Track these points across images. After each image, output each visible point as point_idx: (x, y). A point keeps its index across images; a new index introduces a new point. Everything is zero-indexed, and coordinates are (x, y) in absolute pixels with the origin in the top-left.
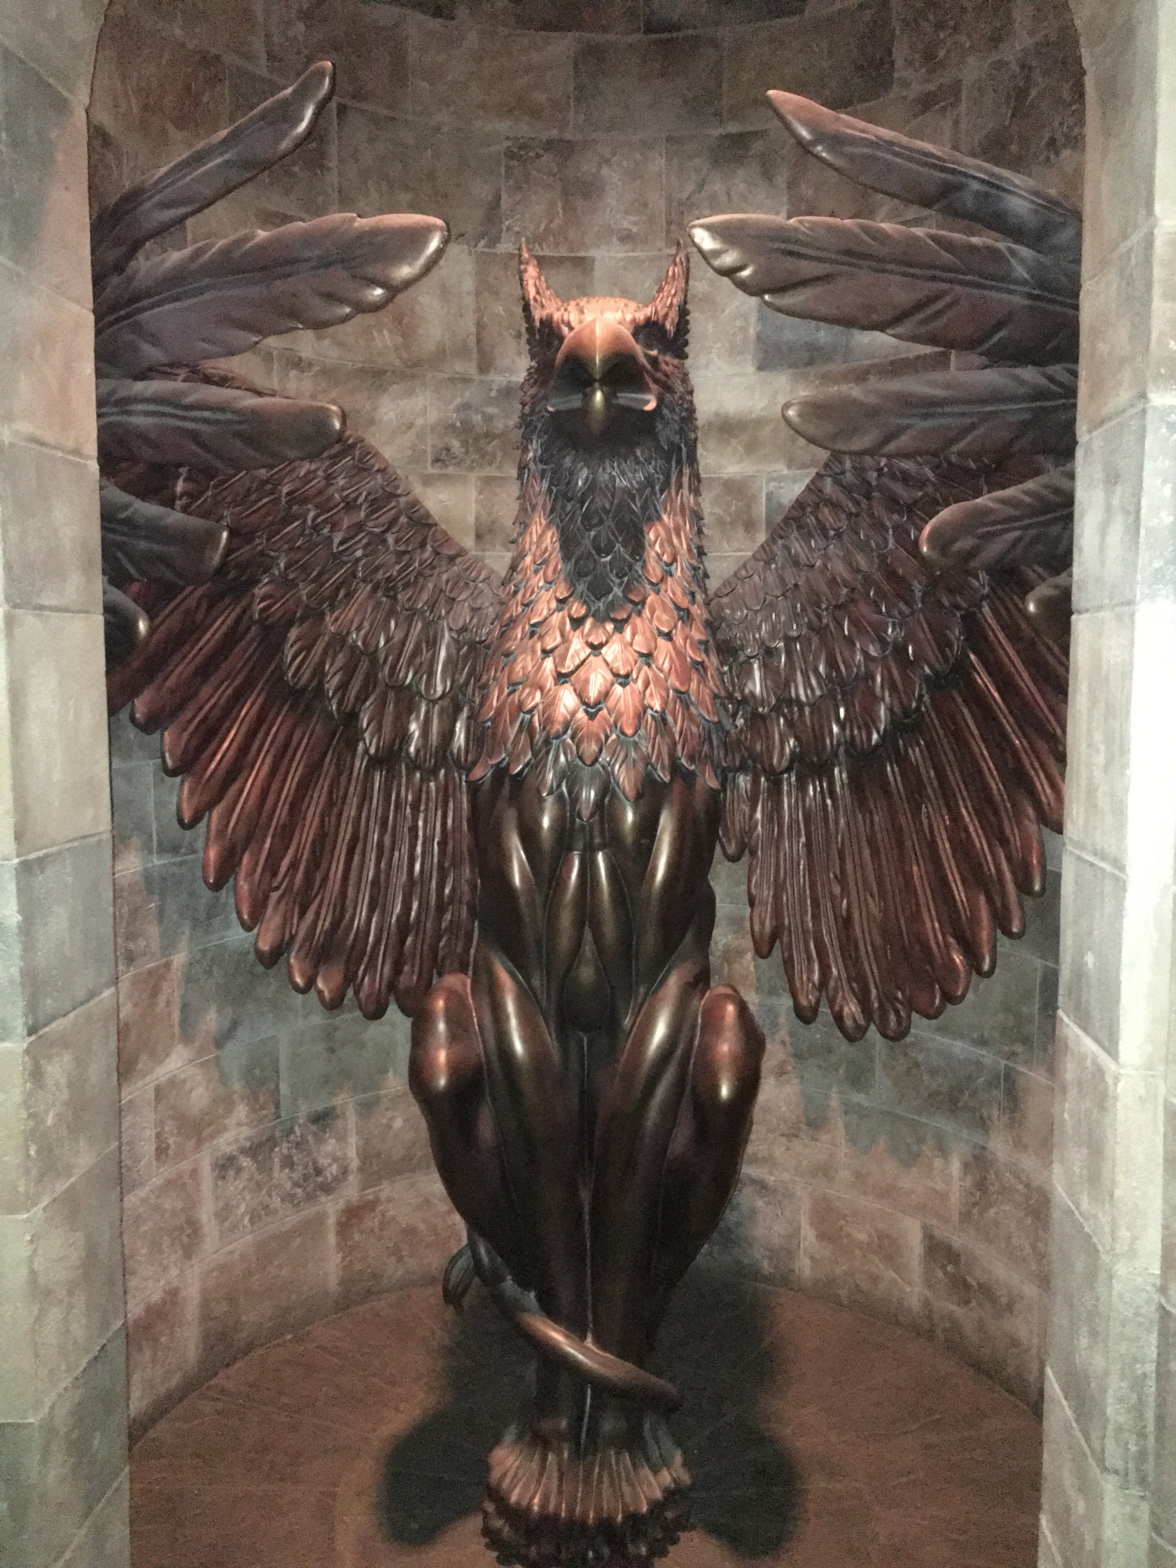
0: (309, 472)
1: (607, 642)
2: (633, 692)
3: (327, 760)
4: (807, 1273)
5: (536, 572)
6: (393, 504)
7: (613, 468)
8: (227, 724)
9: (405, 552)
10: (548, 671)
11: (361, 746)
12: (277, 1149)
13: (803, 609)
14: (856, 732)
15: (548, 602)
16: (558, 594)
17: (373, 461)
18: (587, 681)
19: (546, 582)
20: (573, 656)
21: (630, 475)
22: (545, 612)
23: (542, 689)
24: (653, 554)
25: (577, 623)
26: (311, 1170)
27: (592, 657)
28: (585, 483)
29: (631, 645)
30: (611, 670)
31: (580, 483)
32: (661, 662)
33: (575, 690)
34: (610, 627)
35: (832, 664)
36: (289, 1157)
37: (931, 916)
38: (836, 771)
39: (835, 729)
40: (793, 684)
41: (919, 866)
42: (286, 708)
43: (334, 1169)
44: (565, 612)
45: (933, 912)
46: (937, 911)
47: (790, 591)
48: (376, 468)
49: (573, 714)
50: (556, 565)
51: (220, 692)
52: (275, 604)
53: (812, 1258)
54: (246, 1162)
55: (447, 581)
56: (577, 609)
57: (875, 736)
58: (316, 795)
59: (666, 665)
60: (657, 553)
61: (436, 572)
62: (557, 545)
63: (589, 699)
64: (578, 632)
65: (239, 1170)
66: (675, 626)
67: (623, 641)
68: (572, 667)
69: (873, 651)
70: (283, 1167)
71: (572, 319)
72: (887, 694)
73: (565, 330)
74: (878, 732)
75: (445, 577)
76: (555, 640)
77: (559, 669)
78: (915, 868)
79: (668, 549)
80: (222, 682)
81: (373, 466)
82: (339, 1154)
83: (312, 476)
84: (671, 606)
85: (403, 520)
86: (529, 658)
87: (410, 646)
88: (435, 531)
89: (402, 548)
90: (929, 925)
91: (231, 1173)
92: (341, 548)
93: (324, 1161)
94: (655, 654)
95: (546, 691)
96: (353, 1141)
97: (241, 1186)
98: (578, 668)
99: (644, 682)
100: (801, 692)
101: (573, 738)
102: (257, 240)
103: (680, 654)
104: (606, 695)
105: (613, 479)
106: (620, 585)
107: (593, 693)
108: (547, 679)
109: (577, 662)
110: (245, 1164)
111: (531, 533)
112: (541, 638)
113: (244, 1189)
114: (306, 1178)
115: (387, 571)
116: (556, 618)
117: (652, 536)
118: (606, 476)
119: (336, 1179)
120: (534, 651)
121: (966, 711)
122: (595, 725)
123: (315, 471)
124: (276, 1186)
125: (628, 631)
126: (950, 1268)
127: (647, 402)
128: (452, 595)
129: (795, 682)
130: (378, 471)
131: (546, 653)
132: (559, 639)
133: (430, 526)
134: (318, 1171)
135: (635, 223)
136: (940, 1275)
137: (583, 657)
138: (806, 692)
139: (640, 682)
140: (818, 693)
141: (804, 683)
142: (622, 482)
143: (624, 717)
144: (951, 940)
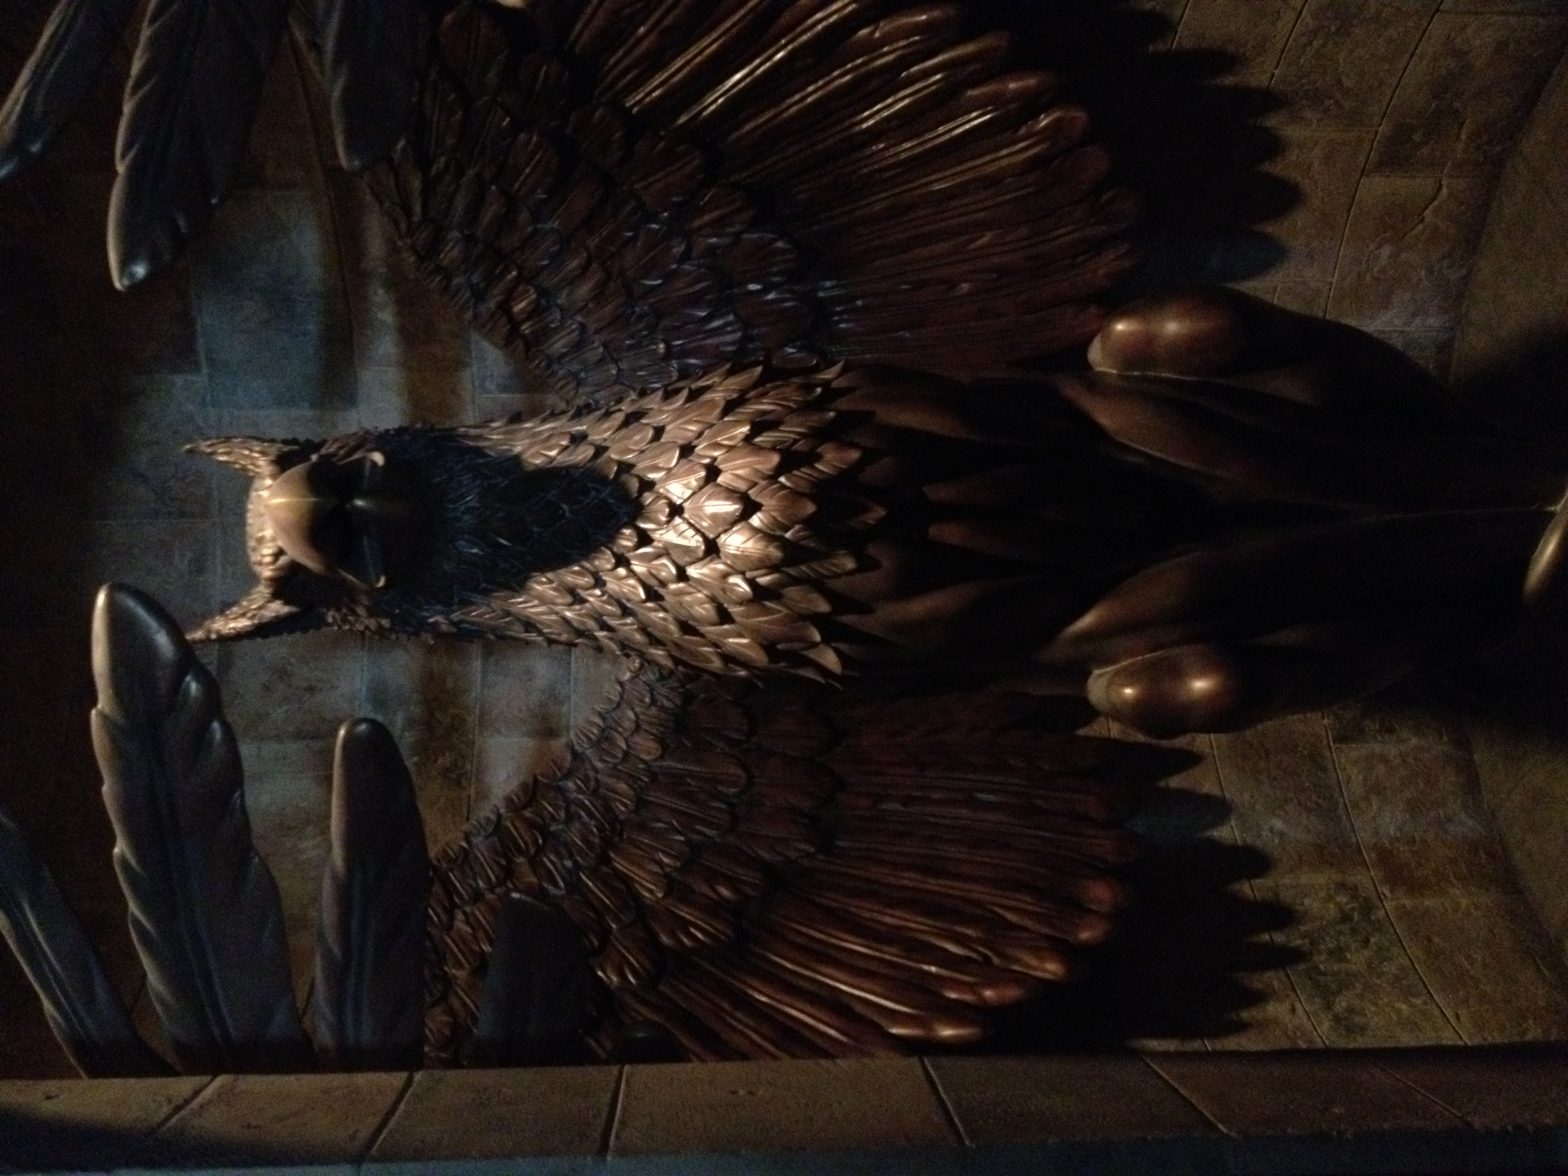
0: (467, 922)
1: (666, 498)
2: (725, 461)
3: (825, 902)
4: (1433, 321)
5: (583, 601)
6: (509, 824)
7: (454, 510)
8: (780, 1018)
9: (567, 811)
10: (705, 571)
11: (805, 862)
12: (1322, 967)
13: (632, 336)
14: (775, 269)
15: (620, 578)
16: (609, 566)
17: (455, 847)
18: (714, 517)
19: (595, 586)
20: (686, 538)
21: (464, 490)
22: (632, 582)
23: (725, 576)
24: (559, 457)
25: (644, 539)
26: (1345, 928)
27: (686, 515)
28: (476, 545)
29: (669, 470)
30: (701, 488)
31: (475, 551)
32: (690, 434)
33: (725, 531)
34: (648, 498)
35: (695, 300)
36: (1331, 953)
37: (994, 160)
38: (821, 294)
39: (771, 296)
40: (722, 349)
41: (931, 182)
42: (759, 950)
43: (1342, 899)
44: (630, 555)
45: (988, 158)
46: (985, 154)
47: (611, 354)
48: (464, 845)
49: (756, 530)
50: (575, 573)
51: (740, 1027)
52: (630, 965)
53: (1414, 315)
54: (1341, 1004)
55: (603, 761)
56: (627, 539)
57: (780, 244)
58: (867, 915)
59: (694, 428)
60: (559, 454)
61: (591, 774)
62: (550, 575)
63: (736, 510)
64: (656, 536)
65: (1351, 1010)
66: (647, 424)
67: (665, 480)
68: (699, 538)
69: (679, 249)
70: (1343, 960)
71: (270, 551)
72: (730, 230)
73: (283, 560)
74: (775, 240)
75: (599, 765)
76: (665, 565)
77: (700, 554)
78: (937, 187)
79: (553, 441)
80: (730, 1025)
81: (462, 847)
82: (1322, 894)
83: (471, 919)
84: (624, 432)
85: (527, 813)
86: (688, 598)
87: (681, 805)
88: (543, 775)
89: (563, 814)
90: (1004, 163)
91: (1358, 1019)
92: (561, 884)
93: (1332, 911)
94: (680, 442)
95: (729, 570)
96: (1305, 878)
97: (1373, 1009)
98: (698, 531)
99: (715, 450)
100: (729, 338)
101: (787, 529)
102: (129, 856)
103: (680, 413)
104: (731, 493)
105: (469, 510)
106: (598, 491)
107: (729, 507)
108: (715, 569)
109: (691, 532)
110: (1344, 1004)
111: (538, 614)
112: (663, 584)
113: (1376, 1004)
114: (1354, 931)
115: (591, 831)
116: (639, 568)
117: (538, 461)
118: (467, 517)
119: (1354, 897)
120: (680, 593)
121: (748, 127)
122: (768, 502)
123: (465, 914)
124: (1369, 966)
125: (652, 476)
126: (1417, 138)
127: (374, 464)
128: (620, 756)
129: (718, 346)
130: (468, 842)
131: (682, 576)
132: (664, 561)
133: (536, 780)
134: (1346, 918)
135: (183, 556)
136: (1425, 150)
137: (684, 526)
138: (729, 333)
139: (716, 454)
140: (731, 317)
141: (717, 335)
142: (471, 499)
143: (759, 467)
144: (1023, 131)
